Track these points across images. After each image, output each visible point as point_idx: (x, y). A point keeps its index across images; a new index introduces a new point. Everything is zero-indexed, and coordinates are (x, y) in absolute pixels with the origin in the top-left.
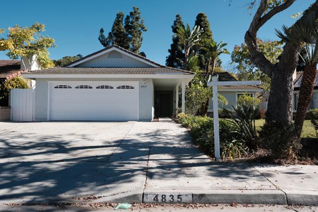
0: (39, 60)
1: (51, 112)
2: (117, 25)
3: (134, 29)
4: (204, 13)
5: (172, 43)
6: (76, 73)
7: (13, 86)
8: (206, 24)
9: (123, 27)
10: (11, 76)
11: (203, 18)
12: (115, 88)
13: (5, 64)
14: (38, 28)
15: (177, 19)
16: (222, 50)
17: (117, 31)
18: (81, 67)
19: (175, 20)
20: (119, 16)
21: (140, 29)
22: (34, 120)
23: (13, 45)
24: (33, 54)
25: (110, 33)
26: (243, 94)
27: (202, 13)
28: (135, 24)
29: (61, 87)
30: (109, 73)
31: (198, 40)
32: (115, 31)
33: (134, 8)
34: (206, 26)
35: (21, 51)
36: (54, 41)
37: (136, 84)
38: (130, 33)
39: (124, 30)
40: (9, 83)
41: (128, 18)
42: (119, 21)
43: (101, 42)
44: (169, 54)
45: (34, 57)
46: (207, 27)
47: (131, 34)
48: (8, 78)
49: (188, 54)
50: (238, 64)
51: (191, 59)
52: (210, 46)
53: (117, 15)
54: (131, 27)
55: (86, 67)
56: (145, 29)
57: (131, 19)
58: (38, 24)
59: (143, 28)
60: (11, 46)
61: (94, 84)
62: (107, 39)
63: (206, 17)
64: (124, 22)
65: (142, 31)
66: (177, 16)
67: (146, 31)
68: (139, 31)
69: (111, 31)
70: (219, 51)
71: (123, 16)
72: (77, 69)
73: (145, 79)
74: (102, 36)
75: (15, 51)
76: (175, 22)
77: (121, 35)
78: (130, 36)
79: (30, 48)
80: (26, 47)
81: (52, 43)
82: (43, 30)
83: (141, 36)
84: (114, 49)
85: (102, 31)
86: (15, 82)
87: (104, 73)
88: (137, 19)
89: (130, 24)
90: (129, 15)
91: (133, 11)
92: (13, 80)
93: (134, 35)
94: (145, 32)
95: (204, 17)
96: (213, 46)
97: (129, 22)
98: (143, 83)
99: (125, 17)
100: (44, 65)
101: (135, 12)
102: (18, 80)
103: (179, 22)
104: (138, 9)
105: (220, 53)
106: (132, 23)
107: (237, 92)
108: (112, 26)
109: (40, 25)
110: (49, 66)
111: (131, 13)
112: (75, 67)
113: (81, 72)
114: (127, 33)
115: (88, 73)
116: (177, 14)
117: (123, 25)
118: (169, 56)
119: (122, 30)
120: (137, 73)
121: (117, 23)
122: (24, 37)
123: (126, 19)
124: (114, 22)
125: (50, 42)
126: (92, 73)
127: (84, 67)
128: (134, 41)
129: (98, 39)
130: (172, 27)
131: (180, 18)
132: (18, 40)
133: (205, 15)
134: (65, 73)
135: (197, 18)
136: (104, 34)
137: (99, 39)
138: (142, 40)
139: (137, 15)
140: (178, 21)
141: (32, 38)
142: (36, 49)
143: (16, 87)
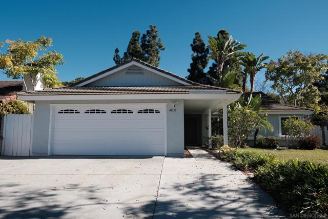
0: (44, 80)
1: (52, 144)
2: (133, 44)
3: (151, 48)
4: (225, 30)
5: (192, 62)
6: (85, 93)
7: (8, 111)
9: (139, 46)
10: (8, 99)
12: (135, 112)
13: (6, 85)
14: (44, 43)
15: (196, 37)
16: (263, 65)
17: (133, 50)
18: (93, 87)
19: (195, 38)
20: (135, 35)
21: (157, 47)
22: (31, 154)
23: (11, 61)
24: (37, 72)
25: (125, 53)
26: (289, 118)
27: (223, 29)
28: (152, 42)
29: (66, 112)
30: (128, 93)
31: (233, 53)
32: (131, 50)
33: (151, 26)
35: (22, 69)
36: (62, 56)
37: (162, 107)
38: (147, 52)
39: (140, 49)
40: (5, 107)
41: (144, 36)
42: (135, 40)
43: (116, 62)
44: (189, 74)
45: (39, 75)
47: (147, 54)
48: (4, 101)
49: (221, 70)
50: (272, 83)
51: (226, 76)
52: (248, 59)
53: (133, 34)
54: (148, 46)
55: (98, 87)
56: (163, 47)
57: (147, 38)
58: (45, 38)
59: (160, 47)
60: (9, 63)
61: (109, 108)
62: (122, 59)
63: (228, 34)
64: (140, 41)
65: (159, 50)
66: (197, 34)
67: (163, 49)
68: (157, 50)
69: (126, 51)
70: (259, 66)
71: (139, 34)
72: (87, 89)
73: (174, 101)
74: (117, 56)
75: (14, 69)
76: (194, 40)
77: (137, 54)
78: (146, 55)
79: (34, 65)
80: (29, 65)
81: (59, 60)
82: (50, 45)
83: (159, 55)
84: (133, 63)
85: (117, 51)
86: (12, 106)
87: (121, 93)
88: (154, 37)
89: (146, 43)
90: (146, 33)
91: (150, 29)
92: (10, 103)
93: (151, 55)
94: (162, 51)
95: (225, 34)
96: (252, 60)
97: (145, 41)
98: (172, 106)
99: (141, 36)
100: (51, 86)
101: (152, 30)
102: (16, 103)
103: (198, 40)
104: (155, 27)
105: (260, 68)
106: (149, 42)
107: (280, 115)
108: (128, 46)
109: (47, 39)
110: (56, 86)
111: (148, 32)
112: (85, 86)
113: (93, 93)
114: (144, 52)
115: (101, 93)
116: (196, 32)
117: (139, 44)
118: (189, 76)
119: (138, 50)
120: (164, 92)
121: (133, 42)
122: (26, 51)
123: (142, 38)
124: (130, 42)
125: (57, 58)
126: (107, 93)
127: (95, 87)
128: (151, 60)
130: (191, 45)
131: (200, 36)
132: (19, 56)
133: (227, 32)
134: (72, 93)
136: (119, 54)
137: (114, 59)
138: (159, 59)
139: (155, 34)
141: (35, 53)
142: (40, 67)
143: (13, 112)
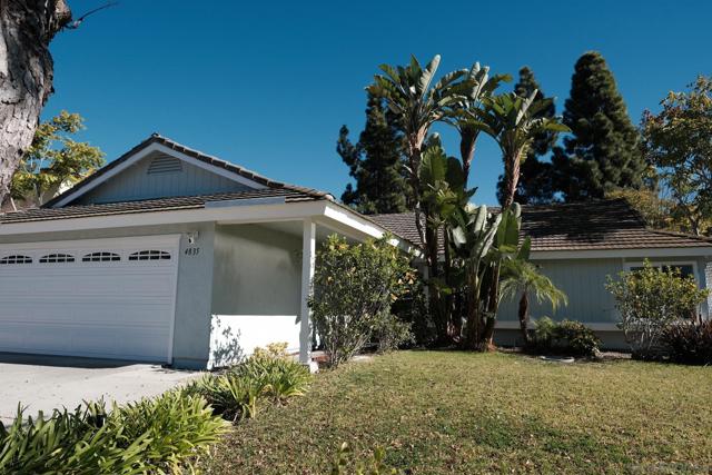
4: (596, 53)
8: (602, 78)
11: (592, 67)
14: (67, 128)
15: (521, 80)
19: (518, 82)
25: (363, 134)
27: (590, 52)
34: (602, 85)
43: (343, 154)
46: (607, 86)
63: (601, 61)
66: (524, 72)
74: (343, 142)
76: (517, 86)
84: (156, 147)
85: (344, 131)
95: (596, 63)
103: (527, 87)
107: (629, 260)
116: (522, 68)
129: (335, 149)
131: (530, 76)
133: (600, 57)
135: (577, 67)
136: (348, 137)
137: (338, 150)
140: (525, 83)
